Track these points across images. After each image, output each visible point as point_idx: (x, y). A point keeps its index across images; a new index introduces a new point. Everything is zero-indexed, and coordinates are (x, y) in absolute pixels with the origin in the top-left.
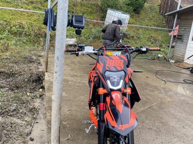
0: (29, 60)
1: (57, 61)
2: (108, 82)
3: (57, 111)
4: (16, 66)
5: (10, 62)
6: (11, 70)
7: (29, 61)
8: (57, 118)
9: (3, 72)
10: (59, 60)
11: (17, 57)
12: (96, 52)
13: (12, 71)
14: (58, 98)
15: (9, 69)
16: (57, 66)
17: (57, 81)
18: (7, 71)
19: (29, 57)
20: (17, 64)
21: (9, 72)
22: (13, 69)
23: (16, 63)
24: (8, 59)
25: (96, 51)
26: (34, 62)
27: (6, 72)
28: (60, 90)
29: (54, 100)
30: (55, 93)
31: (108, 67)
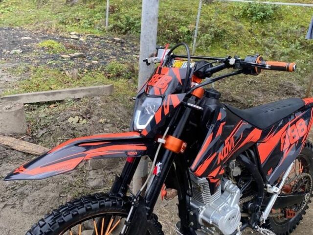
0: (286, 90)
4: (261, 97)
5: (255, 89)
6: (249, 101)
7: (285, 92)
9: (237, 102)
11: (269, 83)
13: (251, 103)
15: (247, 97)
18: (244, 101)
19: (289, 85)
20: (265, 92)
21: (245, 102)
22: (254, 100)
23: (263, 91)
24: (255, 83)
26: (293, 94)
27: (242, 102)
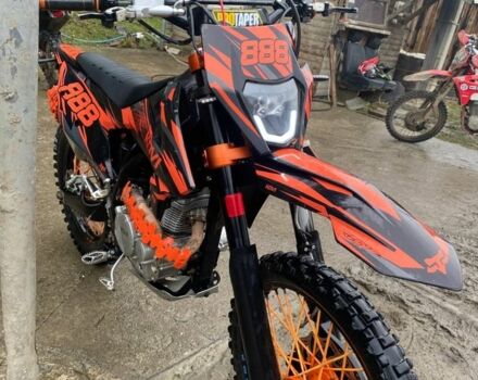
1: (14, 51)
2: (258, 120)
3: (26, 248)
8: (28, 270)
10: (24, 45)
12: (181, 10)
14: (27, 200)
16: (14, 70)
17: (18, 135)
25: (178, 7)
28: (31, 168)
29: (12, 211)
30: (15, 180)
31: (250, 68)
